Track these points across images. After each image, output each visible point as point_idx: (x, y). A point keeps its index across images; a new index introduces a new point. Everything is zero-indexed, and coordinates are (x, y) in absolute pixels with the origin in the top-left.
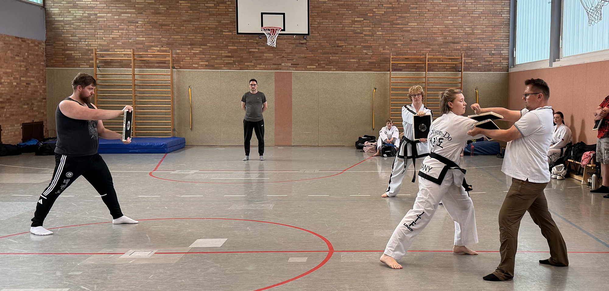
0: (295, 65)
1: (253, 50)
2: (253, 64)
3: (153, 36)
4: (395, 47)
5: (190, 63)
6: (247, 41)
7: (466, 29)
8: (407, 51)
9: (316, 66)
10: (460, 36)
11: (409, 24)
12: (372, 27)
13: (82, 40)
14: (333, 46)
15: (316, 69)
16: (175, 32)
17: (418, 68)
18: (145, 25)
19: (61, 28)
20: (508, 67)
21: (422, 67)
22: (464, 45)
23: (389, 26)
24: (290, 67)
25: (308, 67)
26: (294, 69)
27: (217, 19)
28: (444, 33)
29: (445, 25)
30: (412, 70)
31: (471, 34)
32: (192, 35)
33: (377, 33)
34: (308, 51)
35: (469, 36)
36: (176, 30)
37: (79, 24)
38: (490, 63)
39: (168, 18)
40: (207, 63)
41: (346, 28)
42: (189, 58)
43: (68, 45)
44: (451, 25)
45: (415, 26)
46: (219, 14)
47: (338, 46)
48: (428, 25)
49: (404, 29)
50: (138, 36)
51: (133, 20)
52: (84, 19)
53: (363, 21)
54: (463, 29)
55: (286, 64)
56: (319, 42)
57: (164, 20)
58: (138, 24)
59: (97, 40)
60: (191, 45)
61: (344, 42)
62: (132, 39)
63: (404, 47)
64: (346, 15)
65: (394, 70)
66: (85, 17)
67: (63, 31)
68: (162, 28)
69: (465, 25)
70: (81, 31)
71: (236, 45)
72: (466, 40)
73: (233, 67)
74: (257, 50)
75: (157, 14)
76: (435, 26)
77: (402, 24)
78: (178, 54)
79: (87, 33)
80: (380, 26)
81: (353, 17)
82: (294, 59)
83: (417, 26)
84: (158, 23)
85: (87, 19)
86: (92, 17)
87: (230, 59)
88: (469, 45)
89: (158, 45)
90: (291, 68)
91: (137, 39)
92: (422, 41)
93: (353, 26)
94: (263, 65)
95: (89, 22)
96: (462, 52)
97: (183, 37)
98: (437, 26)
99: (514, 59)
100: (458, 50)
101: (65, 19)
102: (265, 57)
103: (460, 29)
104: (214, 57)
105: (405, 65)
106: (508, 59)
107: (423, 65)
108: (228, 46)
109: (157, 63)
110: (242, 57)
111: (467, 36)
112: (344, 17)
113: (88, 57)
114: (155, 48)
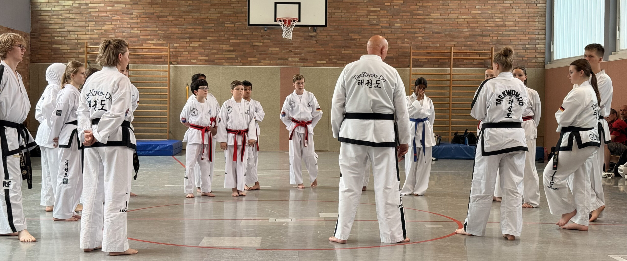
0: (303, 61)
1: (257, 44)
2: (256, 59)
3: (149, 29)
4: (416, 40)
5: (189, 58)
6: (250, 33)
7: (496, 20)
8: (429, 44)
9: (327, 61)
10: (489, 28)
11: (431, 15)
12: (390, 18)
13: (71, 33)
14: (346, 39)
15: (327, 65)
16: (173, 24)
17: (442, 64)
18: (140, 17)
19: (48, 19)
20: (545, 63)
21: (446, 63)
22: (494, 38)
23: (409, 17)
24: (298, 62)
25: (318, 62)
26: (302, 64)
27: (219, 10)
28: (471, 25)
29: (472, 16)
30: (435, 66)
31: (501, 26)
32: (191, 27)
33: (396, 25)
34: (318, 44)
35: (500, 28)
36: (174, 22)
37: (68, 15)
38: (524, 58)
39: (165, 9)
40: (206, 58)
41: (360, 19)
42: (187, 53)
43: (56, 38)
44: (479, 15)
45: (438, 17)
46: (221, 5)
47: (351, 40)
48: (453, 15)
49: (426, 20)
50: (132, 29)
51: (128, 11)
52: (74, 9)
53: (379, 11)
54: (492, 20)
55: (293, 59)
56: (330, 34)
57: (161, 11)
58: (133, 16)
59: (87, 33)
60: (190, 38)
61: (358, 35)
62: (126, 32)
63: (426, 40)
64: (361, 5)
65: (415, 66)
66: (75, 7)
67: (50, 22)
68: (159, 20)
69: (495, 16)
70: (70, 22)
71: (238, 38)
72: (496, 32)
73: (235, 62)
74: (261, 44)
75: (154, 5)
76: (461, 17)
77: (423, 15)
78: (175, 48)
79: (77, 25)
80: (399, 17)
81: (369, 6)
82: (302, 54)
83: (440, 17)
84: (155, 14)
85: (76, 9)
86: (82, 7)
87: (231, 53)
88: (499, 38)
89: (154, 38)
90: (298, 64)
91: (132, 31)
92: (446, 33)
93: (369, 17)
94: (268, 60)
95: (79, 12)
96: (492, 46)
97: (181, 29)
98: (463, 17)
99: (551, 53)
100: (487, 43)
101: (53, 9)
102: (270, 52)
103: (490, 20)
104: (214, 51)
105: (426, 60)
106: (544, 54)
107: (447, 60)
108: (230, 39)
109: (153, 58)
110: (245, 51)
111: (497, 28)
112: (358, 6)
113: (77, 51)
114: (150, 42)
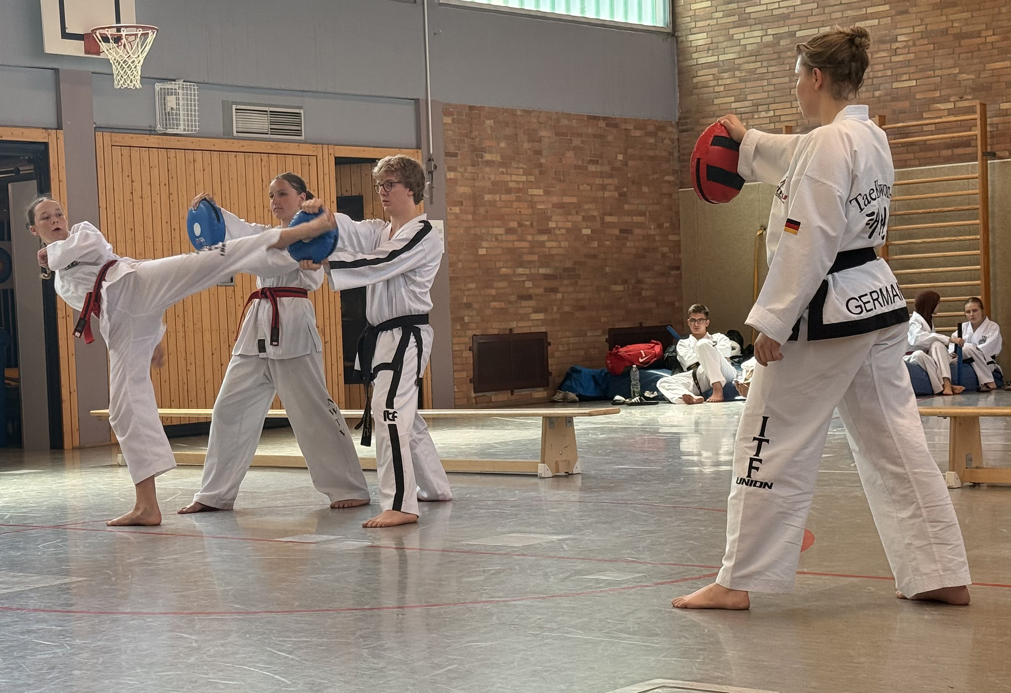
3: (938, 72)
13: (760, 108)
16: (996, 52)
18: (914, 45)
19: (712, 83)
36: (998, 45)
37: (752, 66)
39: (975, 14)
50: (896, 78)
51: (886, 35)
52: (765, 51)
57: (966, 22)
58: (897, 45)
62: (881, 87)
66: (767, 45)
67: (717, 89)
68: (960, 46)
70: (758, 83)
75: (947, 7)
79: (772, 88)
84: (951, 31)
85: (770, 50)
86: (782, 43)
89: (949, 96)
91: (895, 85)
95: (775, 56)
101: (722, 58)
109: (949, 147)
114: (941, 106)
